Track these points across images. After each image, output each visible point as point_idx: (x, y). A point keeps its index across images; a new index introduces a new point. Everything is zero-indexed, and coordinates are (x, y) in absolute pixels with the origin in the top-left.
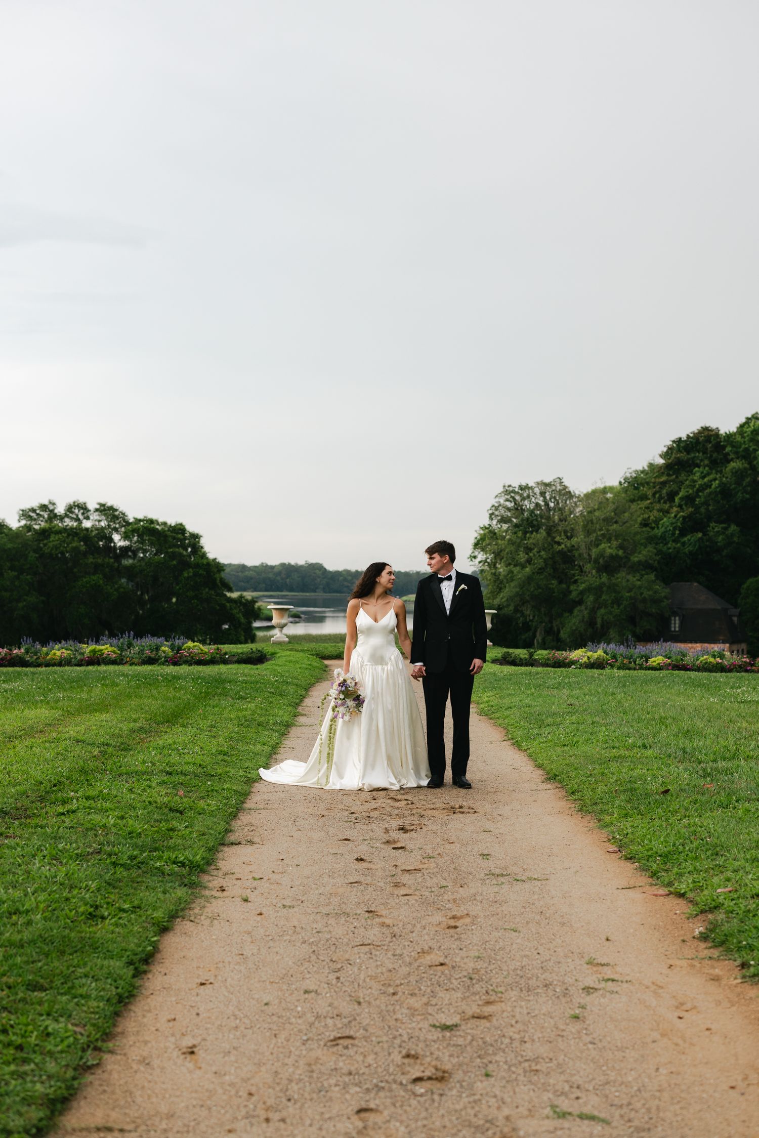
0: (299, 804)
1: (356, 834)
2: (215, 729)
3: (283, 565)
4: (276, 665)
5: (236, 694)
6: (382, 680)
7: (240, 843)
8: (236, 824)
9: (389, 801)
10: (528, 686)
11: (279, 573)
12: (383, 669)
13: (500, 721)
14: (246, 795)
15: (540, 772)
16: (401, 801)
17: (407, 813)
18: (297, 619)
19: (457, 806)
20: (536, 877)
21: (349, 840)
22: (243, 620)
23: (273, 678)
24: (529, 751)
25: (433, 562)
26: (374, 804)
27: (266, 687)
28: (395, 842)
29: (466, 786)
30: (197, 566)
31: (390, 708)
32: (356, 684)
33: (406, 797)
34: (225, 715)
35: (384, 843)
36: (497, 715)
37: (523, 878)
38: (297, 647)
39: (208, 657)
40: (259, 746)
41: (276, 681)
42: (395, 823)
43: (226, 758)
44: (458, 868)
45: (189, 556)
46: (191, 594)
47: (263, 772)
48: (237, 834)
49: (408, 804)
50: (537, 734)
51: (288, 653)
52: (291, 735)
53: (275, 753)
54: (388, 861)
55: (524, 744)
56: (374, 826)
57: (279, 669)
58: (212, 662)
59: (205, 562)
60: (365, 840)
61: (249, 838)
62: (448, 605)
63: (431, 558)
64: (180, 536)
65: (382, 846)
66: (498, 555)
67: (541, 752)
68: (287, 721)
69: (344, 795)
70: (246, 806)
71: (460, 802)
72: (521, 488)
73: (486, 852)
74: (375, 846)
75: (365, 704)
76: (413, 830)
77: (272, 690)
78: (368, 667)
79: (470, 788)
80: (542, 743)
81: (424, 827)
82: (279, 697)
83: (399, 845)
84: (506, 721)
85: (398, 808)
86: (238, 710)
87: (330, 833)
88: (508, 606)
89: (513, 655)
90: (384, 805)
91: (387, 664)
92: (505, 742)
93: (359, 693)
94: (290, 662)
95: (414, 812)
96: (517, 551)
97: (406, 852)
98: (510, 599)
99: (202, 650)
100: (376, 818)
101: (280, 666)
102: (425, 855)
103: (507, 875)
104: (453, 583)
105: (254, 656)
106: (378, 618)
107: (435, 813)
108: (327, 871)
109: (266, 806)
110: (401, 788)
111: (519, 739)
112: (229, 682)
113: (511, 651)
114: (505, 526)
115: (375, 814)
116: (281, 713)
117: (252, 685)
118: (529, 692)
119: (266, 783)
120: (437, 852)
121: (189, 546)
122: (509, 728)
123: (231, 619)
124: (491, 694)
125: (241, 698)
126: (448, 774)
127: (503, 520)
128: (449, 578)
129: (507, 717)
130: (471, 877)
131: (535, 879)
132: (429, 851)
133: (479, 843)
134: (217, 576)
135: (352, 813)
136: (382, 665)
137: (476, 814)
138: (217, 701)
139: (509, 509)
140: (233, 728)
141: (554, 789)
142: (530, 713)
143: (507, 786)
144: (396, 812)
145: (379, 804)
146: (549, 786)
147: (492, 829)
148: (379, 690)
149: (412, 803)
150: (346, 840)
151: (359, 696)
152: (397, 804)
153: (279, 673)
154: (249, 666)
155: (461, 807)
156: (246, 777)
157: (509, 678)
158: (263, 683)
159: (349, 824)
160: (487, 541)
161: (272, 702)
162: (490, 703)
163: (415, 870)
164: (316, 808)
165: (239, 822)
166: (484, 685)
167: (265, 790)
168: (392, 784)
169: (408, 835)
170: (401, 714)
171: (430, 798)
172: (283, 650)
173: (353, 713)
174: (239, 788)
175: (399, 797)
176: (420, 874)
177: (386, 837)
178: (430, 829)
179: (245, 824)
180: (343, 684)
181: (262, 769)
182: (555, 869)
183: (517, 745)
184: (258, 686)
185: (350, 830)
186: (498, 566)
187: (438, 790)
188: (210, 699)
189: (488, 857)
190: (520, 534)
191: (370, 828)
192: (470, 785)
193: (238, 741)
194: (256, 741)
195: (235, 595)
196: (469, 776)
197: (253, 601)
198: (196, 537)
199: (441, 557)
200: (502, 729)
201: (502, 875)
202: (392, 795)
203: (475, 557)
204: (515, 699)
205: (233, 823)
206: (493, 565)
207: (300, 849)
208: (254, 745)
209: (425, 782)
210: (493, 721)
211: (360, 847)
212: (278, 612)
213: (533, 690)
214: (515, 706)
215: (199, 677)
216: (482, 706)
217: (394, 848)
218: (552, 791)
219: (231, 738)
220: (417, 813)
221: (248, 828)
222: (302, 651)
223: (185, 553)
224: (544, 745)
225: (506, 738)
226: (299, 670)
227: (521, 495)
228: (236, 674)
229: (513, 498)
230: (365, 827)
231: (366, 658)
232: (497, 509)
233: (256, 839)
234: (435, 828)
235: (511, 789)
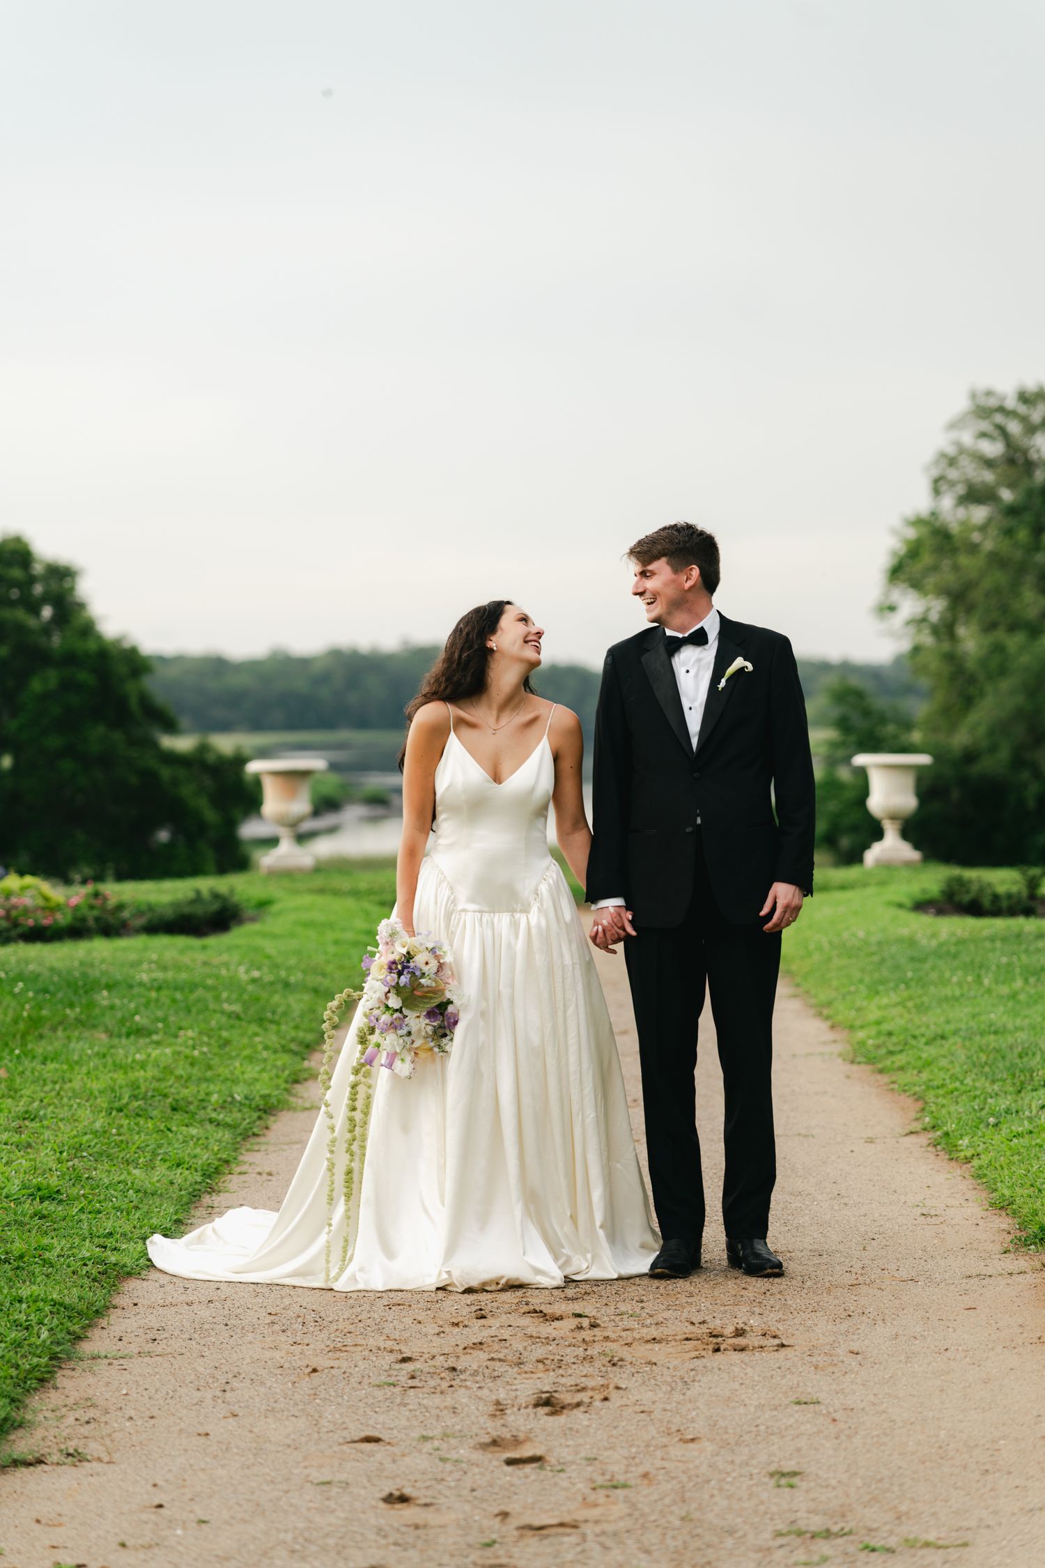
0: (250, 1336)
1: (404, 1422)
2: (35, 1125)
3: (337, 656)
4: (264, 935)
5: (122, 1021)
6: (513, 958)
7: (40, 1462)
8: (41, 1405)
9: (526, 1321)
10: (1006, 973)
11: (324, 678)
12: (515, 925)
13: (903, 1078)
14: (94, 1314)
15: (1004, 1222)
16: (560, 1318)
17: (570, 1354)
18: (379, 811)
19: (729, 1330)
20: (931, 1537)
21: (377, 1440)
22: (210, 815)
23: (247, 972)
24: (976, 1162)
25: (650, 584)
26: (477, 1331)
27: (217, 999)
28: (517, 1442)
29: (769, 1268)
30: (70, 659)
31: (536, 1039)
32: (441, 967)
33: (577, 1307)
34: (76, 1084)
35: (484, 1447)
36: (900, 1059)
37: (892, 1542)
38: (344, 883)
39: (63, 919)
40: (161, 1169)
41: (254, 981)
42: (528, 1387)
43: (48, 1207)
44: (696, 1515)
45: (46, 630)
46: (54, 742)
47: (161, 1249)
48: (39, 1433)
49: (580, 1328)
50: (1008, 1111)
51: (307, 899)
52: (271, 1136)
53: (212, 1190)
54: (482, 1500)
55: (965, 1142)
56: (462, 1396)
57: (270, 947)
58: (77, 931)
59: (92, 646)
60: (425, 1438)
61: (71, 1446)
62: (694, 721)
63: (644, 574)
64: (16, 573)
65: (477, 1456)
66: (959, 599)
67: (1011, 1163)
68: (263, 1097)
69: (389, 1307)
70: (86, 1348)
71: (743, 1316)
72: (1024, 398)
73: (789, 1466)
74: (453, 1455)
75: (459, 1030)
76: (578, 1405)
77: (237, 1008)
78: (469, 918)
79: (780, 1275)
80: (1018, 1135)
81: (614, 1395)
82: (254, 1028)
83: (527, 1452)
84: (925, 1076)
85: (549, 1340)
86: (118, 1067)
87: (324, 1422)
88: (993, 749)
89: (974, 888)
90: (506, 1333)
91: (526, 910)
92: (913, 1138)
93: (448, 995)
94: (309, 925)
95: (594, 1351)
96: (1015, 586)
97: (547, 1473)
98: (999, 729)
99: (46, 899)
100: (476, 1373)
101: (274, 936)
102: (600, 1480)
103: (842, 1534)
104: (708, 654)
105: (199, 910)
106: (505, 767)
107: (658, 1352)
108: (289, 1537)
109: (150, 1347)
110: (568, 1281)
111: (951, 1126)
112: (109, 987)
113: (971, 874)
114: (980, 514)
115: (477, 1359)
116: (251, 1071)
117: (178, 996)
118: (1004, 990)
119: (164, 1279)
120: (641, 1470)
121: (45, 599)
122: (930, 1096)
123: (178, 815)
124: (894, 998)
125: (140, 1032)
126: (714, 1235)
127: (974, 495)
128: (699, 638)
129: (928, 1064)
130: (729, 1542)
131: (927, 1545)
132: (615, 1468)
133: (775, 1438)
134: (131, 688)
135: (405, 1360)
136: (513, 911)
137: (783, 1351)
138: (57, 1045)
139: (989, 463)
140: (90, 1118)
141: (1034, 1270)
142: (997, 1051)
143: (892, 1267)
144: (540, 1352)
145: (493, 1332)
146: (1022, 1263)
147: (822, 1396)
148: (505, 992)
149: (594, 1326)
150: (368, 1440)
151: (444, 1006)
152: (547, 1329)
153: (269, 957)
154: (181, 941)
155: (740, 1333)
156: (103, 1262)
157: (949, 953)
158: (213, 988)
159: (388, 1391)
160: (927, 559)
161: (227, 1043)
162: (886, 1027)
163: (562, 1525)
164: (297, 1349)
165: (54, 1398)
166: (876, 976)
167: (158, 1297)
168: (538, 1272)
169: (561, 1419)
170: (573, 1058)
171: (650, 1306)
172: (296, 892)
173: (422, 1055)
174: (71, 1297)
175: (559, 1308)
176: (573, 1539)
177: (494, 1429)
178: (632, 1398)
179: (70, 1401)
180: (402, 966)
181: (157, 1238)
182: (995, 1513)
183: (945, 1145)
184: (193, 997)
185: (389, 1409)
186: (961, 631)
187: (681, 1284)
188: (41, 1037)
189: (795, 1480)
190: (1023, 535)
191: (449, 1401)
192: (780, 1265)
193: (98, 1157)
194: (154, 1154)
195: (182, 744)
196: (778, 1238)
197: (240, 761)
198: (61, 575)
199: (676, 571)
200: (910, 1101)
201: (827, 1534)
202: (536, 1301)
203: (892, 608)
204: (961, 1013)
205: (35, 1401)
206: (945, 630)
207: (220, 1472)
208: (150, 1166)
209: (643, 1264)
210: (885, 1079)
211: (407, 1460)
212: (279, 780)
213: (1019, 983)
214: (956, 1032)
215: (20, 977)
216: (861, 1035)
217: (510, 1462)
218: (1029, 1278)
219: (79, 1148)
220: (603, 1354)
221: (79, 1413)
222: (356, 894)
223: (32, 622)
224: (1025, 1141)
225: (917, 1126)
226: (331, 949)
227: (1024, 420)
228: (136, 964)
229: (1002, 430)
230: (437, 1400)
231: (463, 893)
232: (952, 462)
233: (93, 1448)
234: (647, 1396)
235: (904, 1274)
